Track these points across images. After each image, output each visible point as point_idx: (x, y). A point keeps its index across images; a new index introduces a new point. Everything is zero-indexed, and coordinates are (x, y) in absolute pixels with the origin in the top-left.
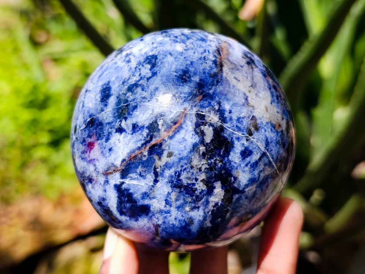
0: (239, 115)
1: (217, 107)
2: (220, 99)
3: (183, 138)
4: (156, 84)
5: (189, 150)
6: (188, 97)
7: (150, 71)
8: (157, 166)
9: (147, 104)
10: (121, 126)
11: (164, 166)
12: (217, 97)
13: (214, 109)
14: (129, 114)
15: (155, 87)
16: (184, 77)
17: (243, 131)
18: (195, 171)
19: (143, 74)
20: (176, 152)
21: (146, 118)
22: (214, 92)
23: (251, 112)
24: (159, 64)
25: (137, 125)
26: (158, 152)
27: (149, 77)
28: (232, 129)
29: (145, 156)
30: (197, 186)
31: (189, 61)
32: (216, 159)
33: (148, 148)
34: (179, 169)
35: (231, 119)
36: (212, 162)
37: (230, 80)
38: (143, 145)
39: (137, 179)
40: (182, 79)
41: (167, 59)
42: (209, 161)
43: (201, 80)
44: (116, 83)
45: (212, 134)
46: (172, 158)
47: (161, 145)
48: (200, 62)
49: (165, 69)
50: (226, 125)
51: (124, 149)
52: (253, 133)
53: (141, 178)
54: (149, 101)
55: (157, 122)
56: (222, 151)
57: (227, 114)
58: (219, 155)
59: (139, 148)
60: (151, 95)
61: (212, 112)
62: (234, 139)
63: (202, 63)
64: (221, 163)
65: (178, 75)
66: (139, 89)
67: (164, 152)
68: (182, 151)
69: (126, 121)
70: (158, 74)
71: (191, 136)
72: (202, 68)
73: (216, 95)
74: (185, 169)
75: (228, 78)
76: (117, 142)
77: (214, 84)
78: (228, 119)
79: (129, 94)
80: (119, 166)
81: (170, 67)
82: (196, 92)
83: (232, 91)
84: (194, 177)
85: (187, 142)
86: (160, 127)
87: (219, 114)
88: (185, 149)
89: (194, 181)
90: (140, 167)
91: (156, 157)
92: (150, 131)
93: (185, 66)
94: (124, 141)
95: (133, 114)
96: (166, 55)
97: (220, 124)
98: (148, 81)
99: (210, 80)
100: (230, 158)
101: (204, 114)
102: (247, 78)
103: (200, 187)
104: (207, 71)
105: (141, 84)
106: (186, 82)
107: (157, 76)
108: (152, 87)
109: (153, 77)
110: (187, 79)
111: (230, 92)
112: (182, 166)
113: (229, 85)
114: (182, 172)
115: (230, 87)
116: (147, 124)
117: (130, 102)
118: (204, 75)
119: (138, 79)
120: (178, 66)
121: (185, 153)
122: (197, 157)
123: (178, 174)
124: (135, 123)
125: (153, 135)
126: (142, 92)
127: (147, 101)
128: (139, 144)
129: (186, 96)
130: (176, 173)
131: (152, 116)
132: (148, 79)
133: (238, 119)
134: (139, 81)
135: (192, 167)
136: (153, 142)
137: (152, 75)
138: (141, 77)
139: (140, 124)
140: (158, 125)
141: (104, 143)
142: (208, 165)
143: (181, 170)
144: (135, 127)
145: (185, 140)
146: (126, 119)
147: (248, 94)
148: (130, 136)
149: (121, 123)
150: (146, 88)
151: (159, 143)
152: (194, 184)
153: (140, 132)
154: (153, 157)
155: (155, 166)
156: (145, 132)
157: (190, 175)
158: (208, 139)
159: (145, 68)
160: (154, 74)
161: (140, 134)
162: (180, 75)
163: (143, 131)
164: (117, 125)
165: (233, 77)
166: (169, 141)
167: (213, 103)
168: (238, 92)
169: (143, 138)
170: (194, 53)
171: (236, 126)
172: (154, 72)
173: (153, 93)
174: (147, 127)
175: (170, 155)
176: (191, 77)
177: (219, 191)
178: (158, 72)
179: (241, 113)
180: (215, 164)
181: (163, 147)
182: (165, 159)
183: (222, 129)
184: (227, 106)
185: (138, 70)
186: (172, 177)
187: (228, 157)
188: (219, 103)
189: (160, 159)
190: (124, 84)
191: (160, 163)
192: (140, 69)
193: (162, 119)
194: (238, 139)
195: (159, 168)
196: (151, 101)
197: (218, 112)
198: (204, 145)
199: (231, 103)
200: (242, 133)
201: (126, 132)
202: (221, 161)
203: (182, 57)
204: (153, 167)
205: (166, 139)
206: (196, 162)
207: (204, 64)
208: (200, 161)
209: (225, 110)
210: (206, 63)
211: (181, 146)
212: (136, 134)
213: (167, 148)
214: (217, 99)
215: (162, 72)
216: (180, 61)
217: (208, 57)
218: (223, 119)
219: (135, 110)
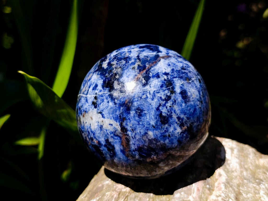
0: (103, 103)
1: (116, 100)
2: (116, 106)
3: (129, 77)
4: (154, 102)
5: (124, 73)
6: (133, 100)
7: (161, 111)
8: (140, 62)
9: (155, 89)
10: (167, 76)
11: (136, 63)
12: (118, 106)
13: (117, 99)
14: (164, 83)
15: (154, 100)
16: (139, 111)
17: (99, 96)
18: (119, 67)
19: (165, 108)
20: (131, 70)
21: (153, 82)
22: (120, 109)
23: (98, 109)
24: (158, 117)
25: (157, 77)
26: (140, 67)
27: (160, 106)
28: (105, 93)
29: (147, 64)
30: (116, 62)
31: (140, 124)
32: (109, 76)
33: (147, 68)
34: (127, 64)
35: (107, 99)
36: (111, 73)
37: (114, 122)
38: (150, 69)
39: (149, 55)
40: (140, 110)
41: (154, 122)
42: (112, 73)
43: (129, 113)
44: (180, 102)
45: (114, 86)
46: (132, 67)
47: (140, 71)
48: (134, 126)
49: (153, 114)
50: (108, 94)
51: (161, 65)
52: (94, 99)
53: (147, 56)
54: (155, 91)
55: (146, 81)
56: (107, 81)
57: (109, 99)
58: (108, 78)
59: (152, 67)
60: (155, 95)
61: (117, 97)
62: (102, 90)
63: (133, 125)
64: (106, 75)
65: (144, 112)
66: (163, 98)
67: (137, 68)
68: (128, 72)
69: (165, 79)
70: (155, 109)
71: (125, 80)
72: (132, 121)
73: (118, 108)
74: (124, 65)
75: (116, 122)
76: (166, 68)
77: (122, 114)
78: (108, 97)
79: (169, 94)
80: (161, 59)
81: (150, 116)
82: (129, 104)
83: (111, 115)
84: (118, 64)
85: (126, 76)
86: (143, 79)
87: (114, 97)
88: (126, 73)
89: (118, 63)
90: (149, 59)
91: (141, 65)
92: (148, 76)
93: (142, 120)
94: (162, 69)
95: (162, 83)
96: (156, 125)
97: (112, 92)
98: (160, 103)
99: (125, 115)
100: (102, 80)
101: (121, 94)
102: (106, 130)
103: (115, 62)
104: (128, 121)
105: (163, 101)
106: (137, 108)
107: (156, 108)
108: (156, 100)
109: (158, 107)
110: (137, 110)
111: (112, 114)
112: (126, 66)
113: (114, 118)
114: (125, 63)
115: (113, 117)
116: (151, 79)
117: (166, 89)
118: (129, 117)
119: (167, 104)
120: (146, 118)
121: (126, 71)
122: (119, 72)
123: (127, 62)
124: (159, 79)
125: (146, 74)
126: (161, 96)
127: (156, 91)
128: (152, 69)
129: (134, 100)
130: (128, 62)
131: (150, 84)
132: (160, 105)
133: (104, 100)
134: (166, 103)
135: (120, 67)
136: (145, 71)
137: (159, 108)
138: (165, 106)
139: (155, 78)
140: (145, 80)
141: (174, 68)
142: (112, 72)
143: (126, 64)
144: (158, 76)
145: (127, 77)
146: (165, 80)
147: (103, 119)
148: (159, 71)
149: (167, 78)
150: (159, 99)
151: (141, 72)
152: (118, 62)
153: (154, 74)
154: (142, 65)
155: (140, 61)
156: (151, 75)
157: (121, 64)
158: (116, 83)
159: (165, 113)
160: (158, 109)
161: (153, 73)
162: (142, 112)
163: (153, 75)
164: (169, 77)
165: (114, 125)
166: (136, 73)
167: (119, 102)
168: (108, 116)
169: (151, 72)
170: (140, 132)
171: (103, 96)
172: (158, 111)
173: (154, 96)
174: (151, 77)
175: (134, 68)
176: (136, 113)
177: (105, 65)
178: (156, 111)
179: (103, 105)
180: (109, 74)
181: (138, 70)
182: (136, 66)
183: (110, 91)
184: (111, 104)
185: (169, 111)
186: (130, 60)
187: (104, 80)
188: (115, 104)
189: (139, 65)
190: (174, 100)
191: (138, 63)
192: (168, 112)
193: (143, 83)
194: (101, 91)
195: (138, 61)
196: (153, 91)
197: (115, 98)
198: (117, 79)
199: (109, 107)
200: (100, 95)
201: (162, 73)
202: (106, 76)
203: (146, 126)
204: (141, 61)
205: (138, 74)
206: (119, 70)
207: (131, 126)
208: (117, 72)
209: (111, 101)
210: (131, 127)
211: (129, 74)
212: (156, 73)
213: (136, 70)
214: (117, 105)
215: (154, 111)
216: (146, 122)
217: (131, 133)
218: (111, 96)
219: (161, 85)
